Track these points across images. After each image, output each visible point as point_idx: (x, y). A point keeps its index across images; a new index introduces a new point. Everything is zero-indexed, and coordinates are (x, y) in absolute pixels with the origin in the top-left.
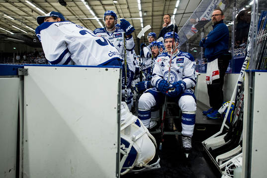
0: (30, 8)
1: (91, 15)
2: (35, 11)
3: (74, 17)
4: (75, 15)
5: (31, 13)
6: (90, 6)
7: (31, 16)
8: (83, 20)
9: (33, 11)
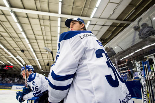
0: (5, 52)
1: (34, 57)
2: (7, 54)
3: (26, 58)
4: (26, 57)
5: (4, 54)
6: (35, 53)
7: (3, 55)
8: (30, 59)
9: (6, 53)
